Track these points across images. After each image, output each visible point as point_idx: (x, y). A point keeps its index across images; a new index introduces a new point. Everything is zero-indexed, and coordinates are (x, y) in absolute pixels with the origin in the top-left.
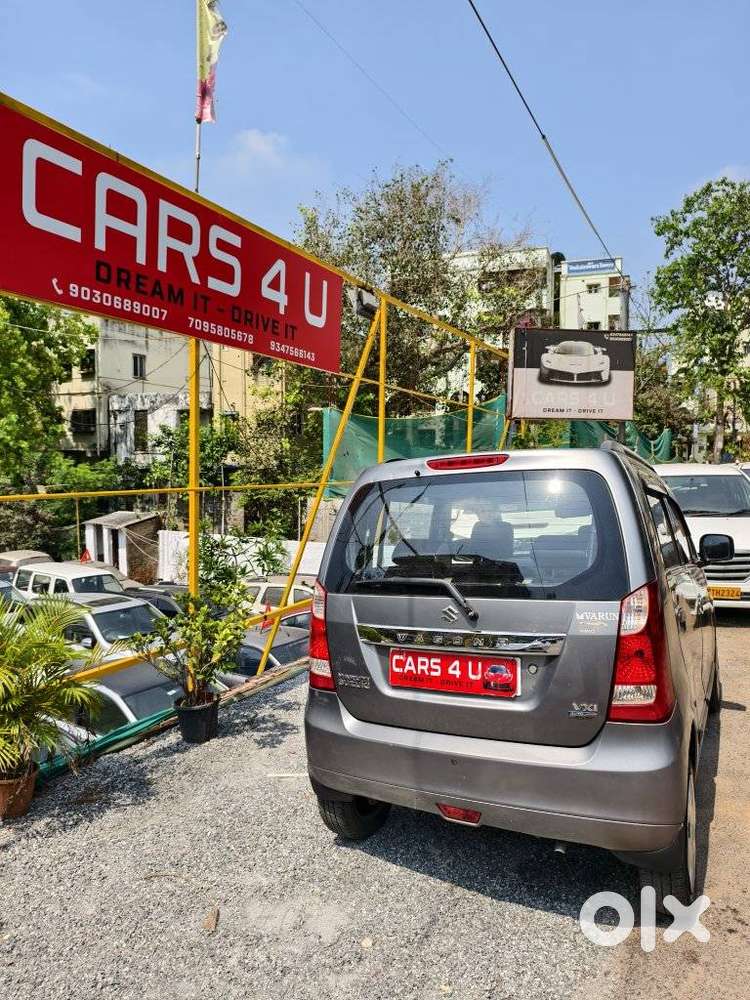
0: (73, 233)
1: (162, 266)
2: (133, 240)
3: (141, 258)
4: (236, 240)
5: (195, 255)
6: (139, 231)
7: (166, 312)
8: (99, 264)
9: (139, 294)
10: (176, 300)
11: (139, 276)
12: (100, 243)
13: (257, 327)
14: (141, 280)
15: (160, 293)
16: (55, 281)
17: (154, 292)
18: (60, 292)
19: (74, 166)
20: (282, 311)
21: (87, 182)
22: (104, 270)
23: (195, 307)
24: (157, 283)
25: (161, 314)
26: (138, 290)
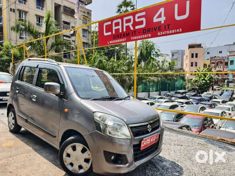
0: (110, 33)
1: (125, 30)
2: (119, 29)
3: (120, 31)
4: (144, 13)
5: (132, 24)
6: (120, 27)
7: (126, 39)
8: (114, 36)
9: (121, 38)
10: (128, 36)
11: (120, 35)
12: (114, 33)
13: (152, 31)
14: (121, 35)
15: (125, 36)
16: (108, 42)
17: (123, 36)
18: (109, 43)
19: (109, 23)
20: (163, 22)
21: (112, 24)
22: (114, 37)
23: (132, 35)
24: (124, 34)
25: (125, 39)
26: (120, 37)
